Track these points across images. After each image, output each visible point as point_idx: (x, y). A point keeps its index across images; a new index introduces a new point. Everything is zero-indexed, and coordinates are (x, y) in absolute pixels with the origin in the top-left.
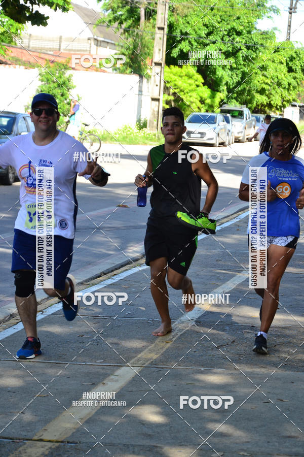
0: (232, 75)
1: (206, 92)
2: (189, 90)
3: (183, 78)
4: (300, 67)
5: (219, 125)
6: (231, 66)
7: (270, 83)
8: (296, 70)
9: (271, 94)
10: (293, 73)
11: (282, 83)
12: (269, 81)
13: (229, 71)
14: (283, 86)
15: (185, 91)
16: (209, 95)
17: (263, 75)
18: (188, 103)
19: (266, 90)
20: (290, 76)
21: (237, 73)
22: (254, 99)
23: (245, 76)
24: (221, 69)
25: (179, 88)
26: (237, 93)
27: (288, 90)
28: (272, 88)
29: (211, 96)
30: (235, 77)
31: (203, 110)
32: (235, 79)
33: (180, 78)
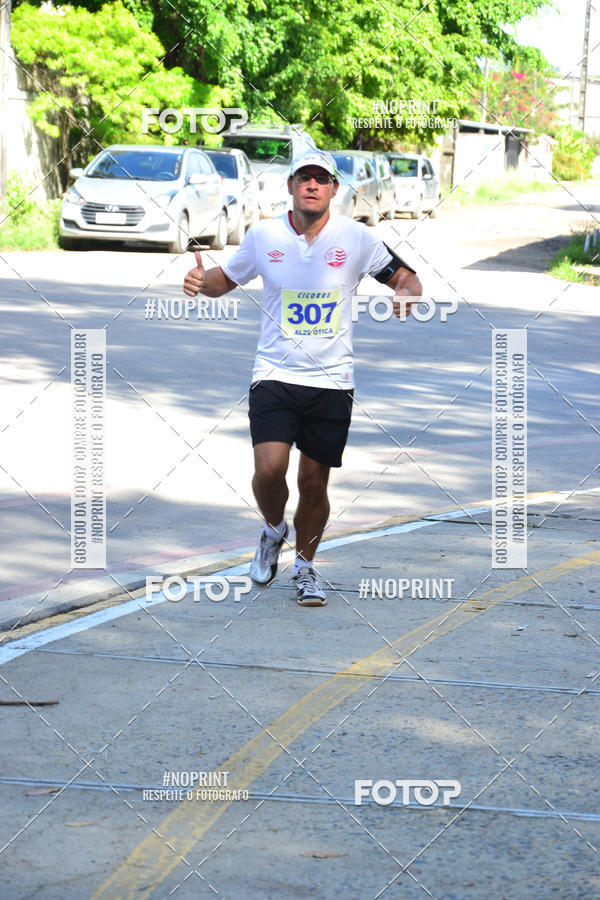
0: (256, 33)
1: (176, 84)
2: (121, 80)
3: (101, 42)
4: (476, 19)
5: (188, 183)
6: (251, 9)
7: (390, 64)
8: (467, 29)
9: (395, 95)
10: (456, 36)
11: (427, 64)
12: (387, 58)
13: (246, 21)
14: (429, 73)
15: (107, 83)
16: (188, 96)
17: (371, 42)
18: (116, 118)
19: (380, 84)
20: (448, 43)
21: (272, 27)
22: (347, 109)
23: (300, 39)
24: (221, 15)
25: (87, 73)
26: (278, 86)
27: (447, 82)
28: (397, 77)
29: (193, 96)
30: (267, 40)
31: (170, 140)
32: (267, 45)
33: (91, 43)
